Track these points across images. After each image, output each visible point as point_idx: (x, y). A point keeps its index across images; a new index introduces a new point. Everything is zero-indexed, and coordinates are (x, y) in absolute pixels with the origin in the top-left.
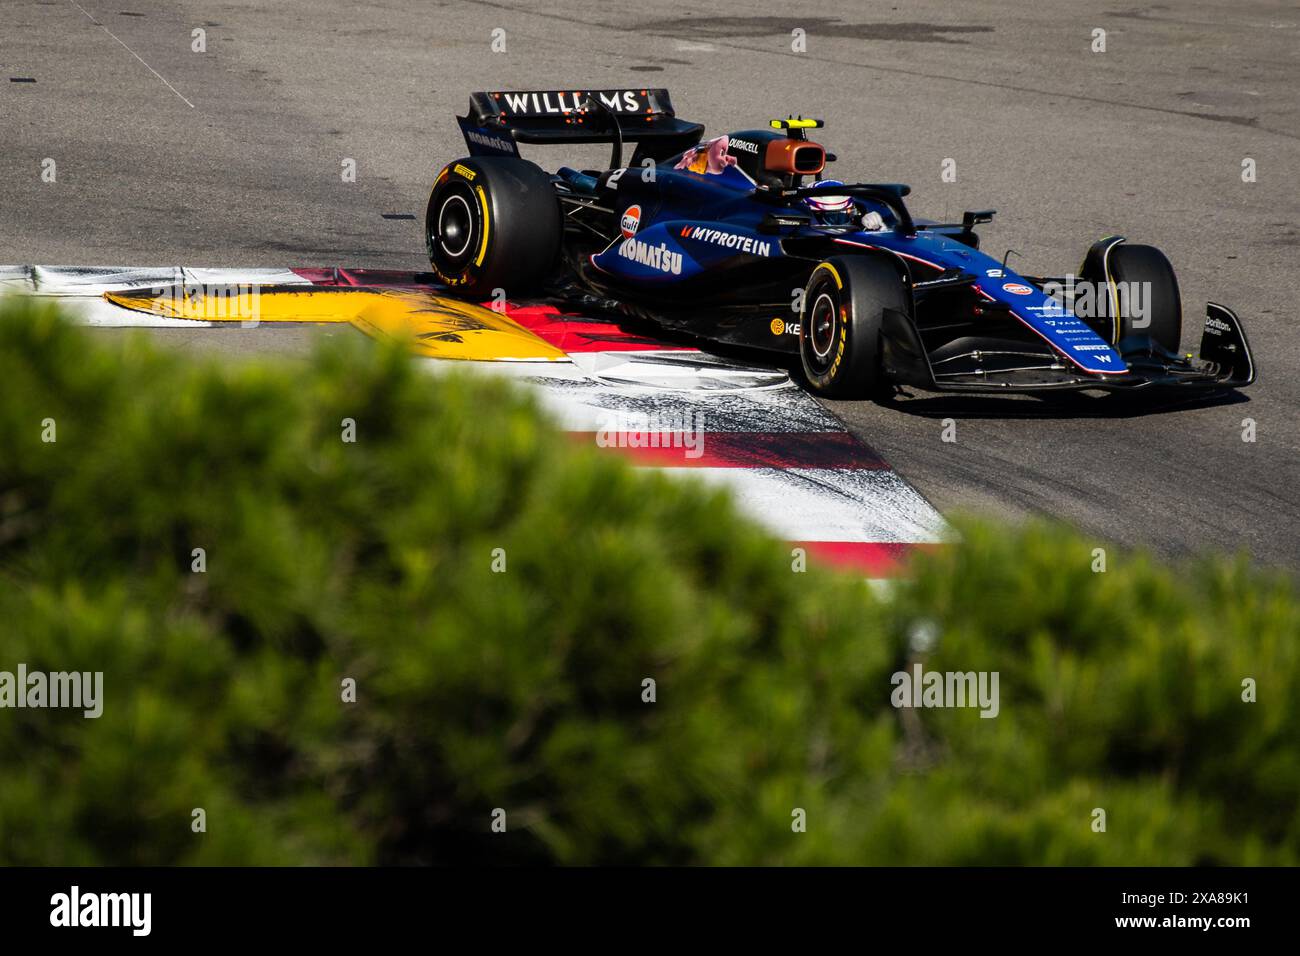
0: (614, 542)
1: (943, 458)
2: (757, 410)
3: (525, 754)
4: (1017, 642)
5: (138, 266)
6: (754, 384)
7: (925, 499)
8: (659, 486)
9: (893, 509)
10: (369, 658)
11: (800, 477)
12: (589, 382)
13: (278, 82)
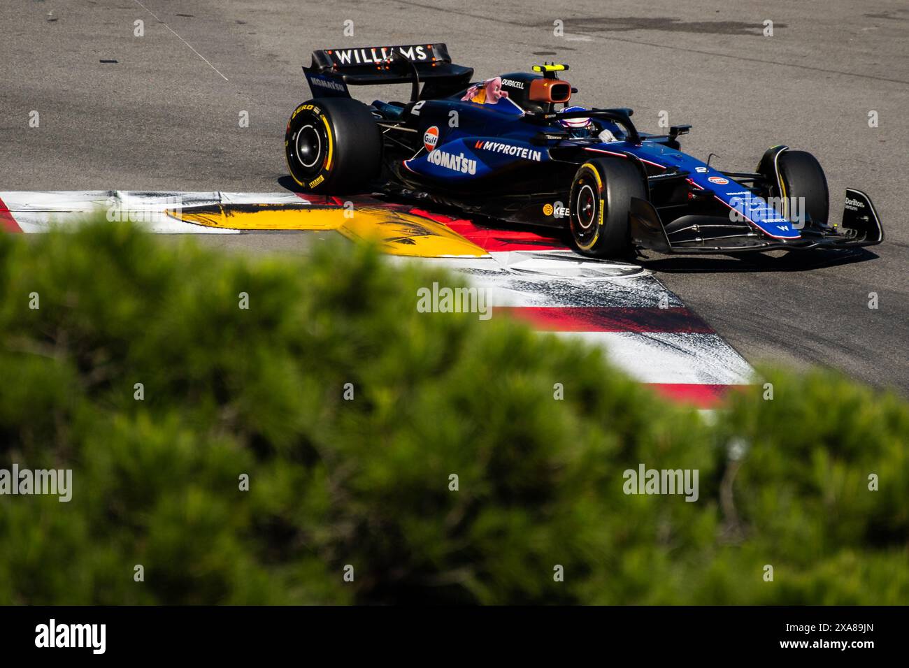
0: (520, 384)
1: (752, 326)
2: (621, 292)
3: (459, 531)
4: (803, 453)
5: (189, 191)
6: (620, 273)
7: (739, 353)
8: (552, 344)
9: (717, 361)
10: (350, 465)
11: (652, 338)
12: (504, 272)
13: (287, 62)
